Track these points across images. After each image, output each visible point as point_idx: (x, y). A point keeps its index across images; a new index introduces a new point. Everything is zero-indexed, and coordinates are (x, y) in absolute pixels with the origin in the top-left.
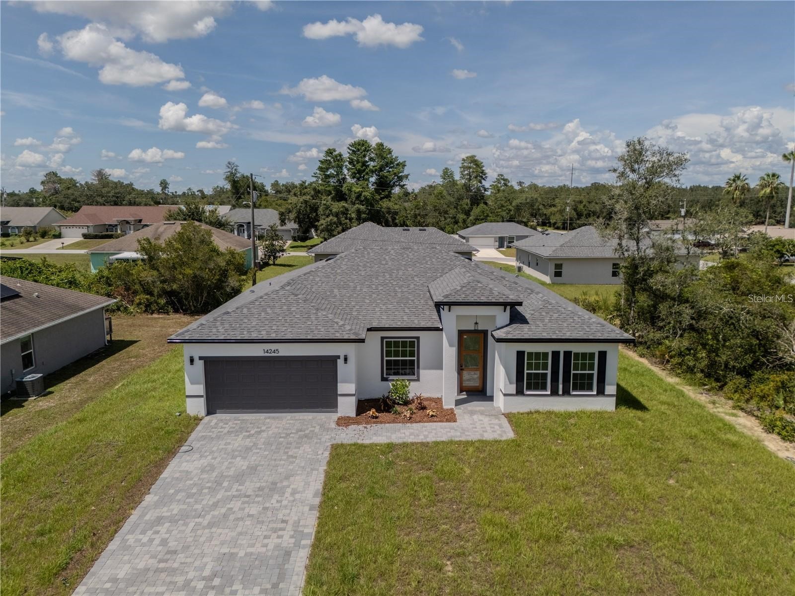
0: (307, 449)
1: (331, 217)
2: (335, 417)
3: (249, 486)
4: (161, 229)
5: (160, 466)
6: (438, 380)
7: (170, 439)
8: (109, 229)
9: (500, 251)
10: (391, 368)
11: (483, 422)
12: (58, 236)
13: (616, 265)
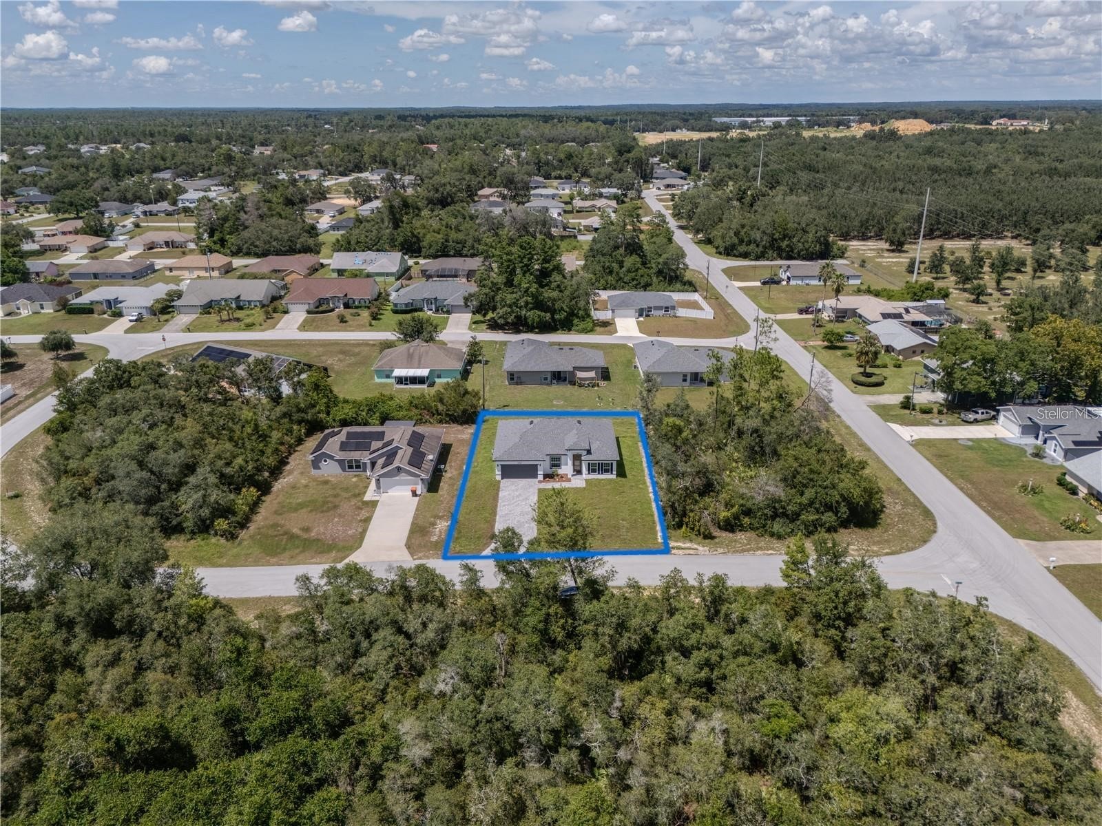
0: (532, 490)
1: (505, 308)
2: (537, 480)
3: (521, 498)
4: (411, 351)
5: (498, 494)
6: (567, 469)
7: (496, 487)
8: (321, 302)
9: (638, 323)
10: (553, 466)
11: (578, 482)
12: (286, 312)
13: (685, 376)
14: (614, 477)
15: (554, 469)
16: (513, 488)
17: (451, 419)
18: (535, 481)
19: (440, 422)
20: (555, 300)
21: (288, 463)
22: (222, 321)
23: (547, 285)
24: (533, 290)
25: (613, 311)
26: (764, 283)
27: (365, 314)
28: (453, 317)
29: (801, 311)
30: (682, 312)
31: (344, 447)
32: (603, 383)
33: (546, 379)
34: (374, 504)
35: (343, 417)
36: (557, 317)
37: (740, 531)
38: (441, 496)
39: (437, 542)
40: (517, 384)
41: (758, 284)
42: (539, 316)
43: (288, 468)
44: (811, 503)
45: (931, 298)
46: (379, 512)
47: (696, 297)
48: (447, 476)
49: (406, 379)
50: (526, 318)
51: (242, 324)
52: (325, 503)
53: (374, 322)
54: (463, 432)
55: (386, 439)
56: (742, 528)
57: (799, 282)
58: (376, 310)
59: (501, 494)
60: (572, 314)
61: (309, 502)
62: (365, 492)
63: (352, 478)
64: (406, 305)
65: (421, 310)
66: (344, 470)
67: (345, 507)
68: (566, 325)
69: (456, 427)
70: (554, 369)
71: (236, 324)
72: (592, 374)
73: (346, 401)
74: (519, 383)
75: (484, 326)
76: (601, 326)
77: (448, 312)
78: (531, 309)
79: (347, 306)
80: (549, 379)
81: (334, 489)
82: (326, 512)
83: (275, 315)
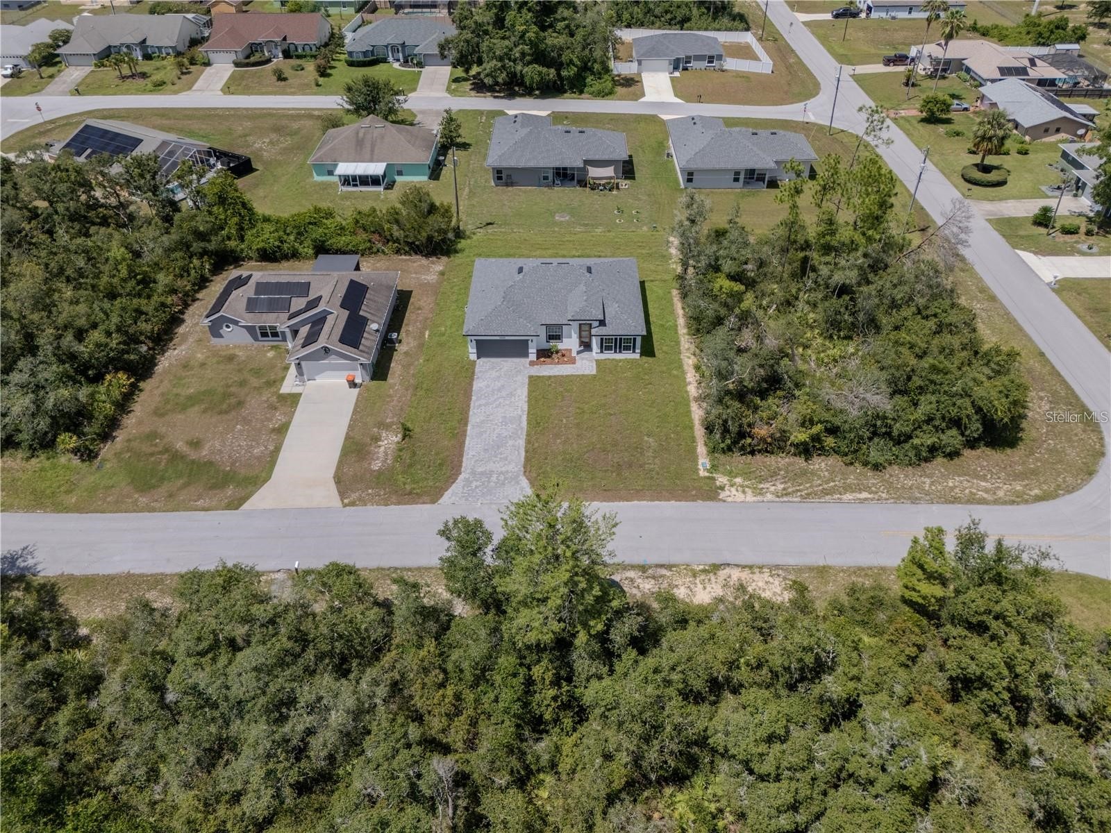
0: (519, 378)
1: (495, 62)
2: (527, 360)
3: (504, 393)
4: (361, 135)
5: (471, 385)
6: (570, 342)
7: (469, 372)
8: (254, 48)
9: (672, 79)
10: (551, 337)
11: (586, 365)
12: (207, 64)
13: (737, 173)
14: (637, 356)
15: (553, 343)
16: (494, 374)
17: (412, 248)
18: (525, 361)
19: (398, 252)
20: (561, 49)
21: (183, 321)
22: (123, 78)
23: (551, 26)
24: (530, 35)
25: (640, 63)
26: (837, 16)
27: (310, 66)
28: (427, 70)
29: (888, 61)
30: (731, 64)
31: (252, 305)
32: (624, 184)
33: (546, 178)
34: (294, 399)
35: (261, 245)
36: (564, 73)
37: (819, 455)
38: (392, 387)
39: (380, 472)
40: (507, 185)
41: (828, 16)
42: (540, 73)
43: (181, 330)
44: (929, 420)
45: (1063, 41)
46: (301, 415)
47: (748, 38)
48: (401, 348)
49: (354, 178)
50: (522, 76)
51: (148, 82)
52: (226, 395)
53: (321, 80)
54: (427, 270)
55: (312, 296)
56: (823, 451)
57: (883, 15)
58: (323, 62)
59: (477, 385)
60: (585, 68)
61: (204, 393)
62: (283, 378)
63: (267, 351)
64: (365, 54)
65: (385, 61)
66: (256, 339)
67: (254, 404)
68: (577, 85)
69: (419, 261)
70: (558, 164)
71: (140, 82)
72: (609, 172)
73: (267, 220)
74: (509, 183)
75: (467, 86)
76: (622, 85)
77: (420, 65)
78: (529, 63)
79: (287, 55)
80: (551, 178)
81: (240, 371)
82: (226, 412)
83: (193, 68)
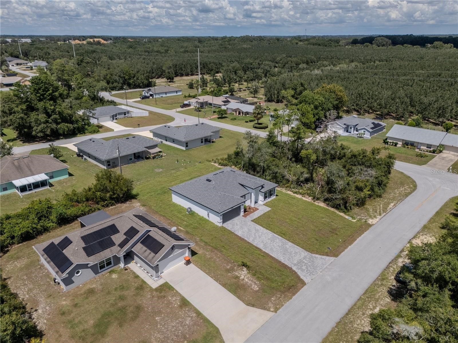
0: (249, 223)
2: (241, 216)
3: (254, 231)
4: (16, 164)
5: (236, 235)
7: (227, 231)
9: (116, 123)
11: (263, 208)
14: (275, 197)
16: (237, 227)
17: (116, 201)
25: (97, 119)
26: (142, 99)
29: (183, 106)
30: (133, 114)
31: (90, 252)
32: (163, 154)
33: (131, 159)
34: (168, 287)
36: (74, 126)
38: (205, 254)
39: (262, 289)
42: (67, 127)
46: (183, 291)
49: (29, 185)
50: (57, 130)
52: (121, 310)
57: (158, 96)
59: (239, 234)
61: (103, 317)
62: (144, 282)
66: (96, 273)
70: (136, 151)
72: (158, 149)
74: (114, 166)
76: (99, 128)
80: (133, 159)
81: (109, 294)
82: (137, 317)
